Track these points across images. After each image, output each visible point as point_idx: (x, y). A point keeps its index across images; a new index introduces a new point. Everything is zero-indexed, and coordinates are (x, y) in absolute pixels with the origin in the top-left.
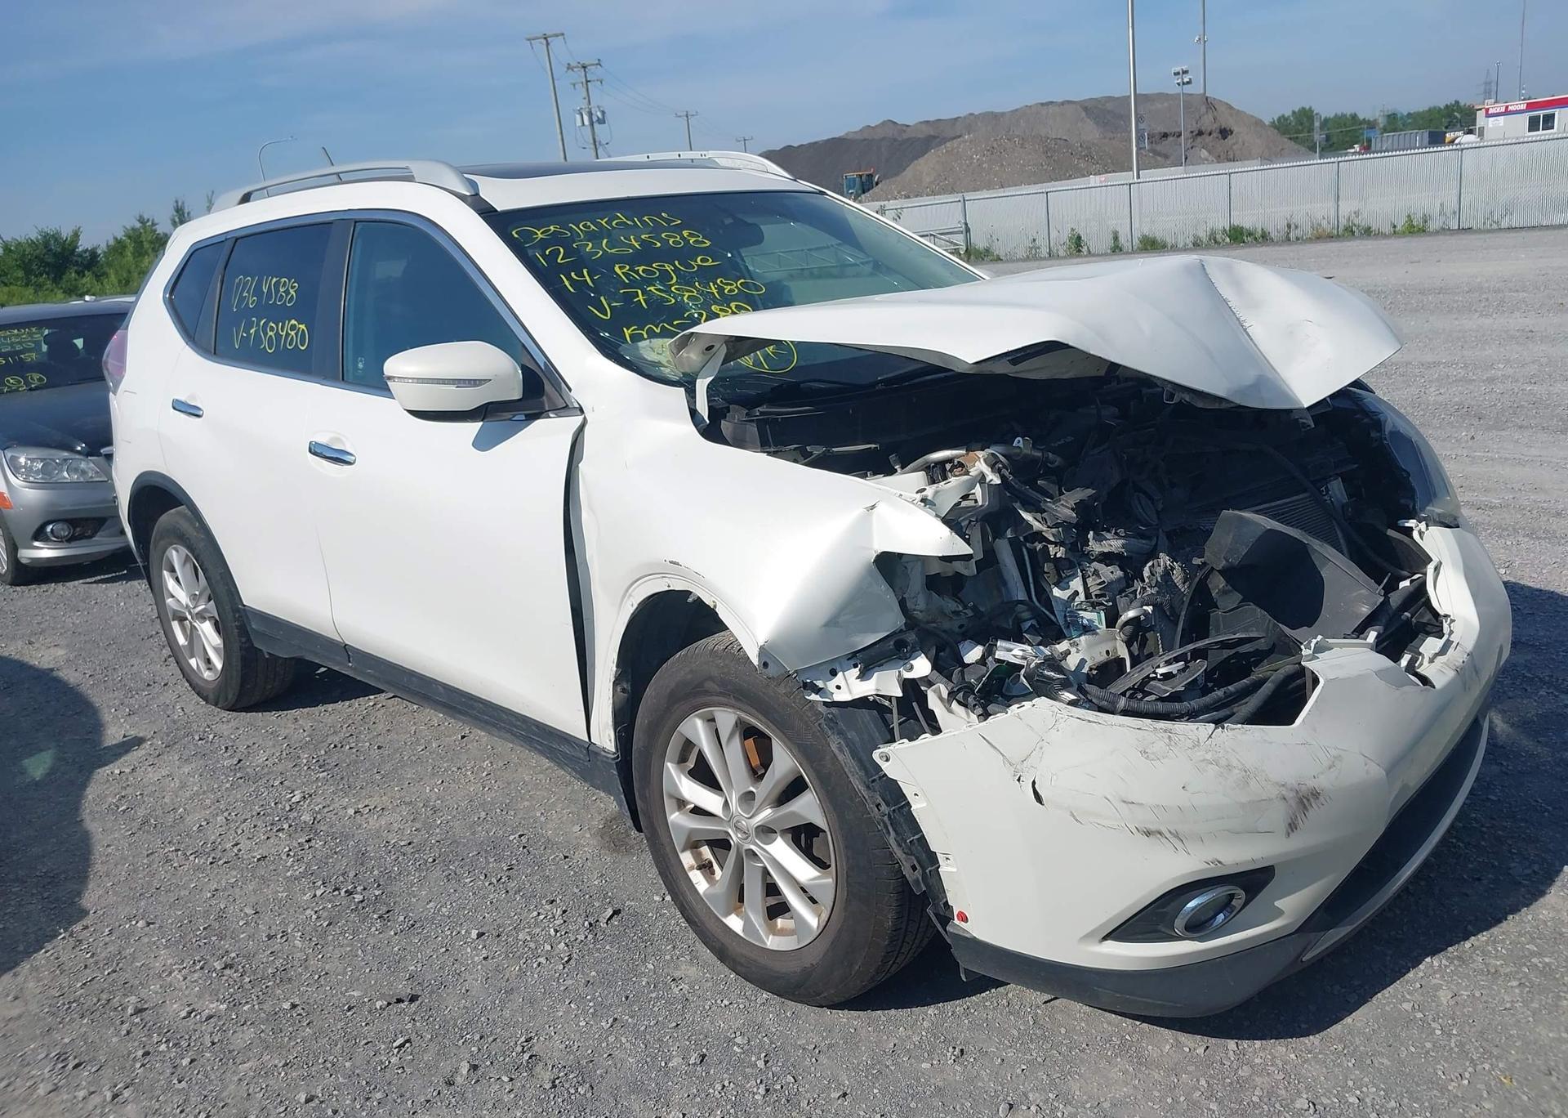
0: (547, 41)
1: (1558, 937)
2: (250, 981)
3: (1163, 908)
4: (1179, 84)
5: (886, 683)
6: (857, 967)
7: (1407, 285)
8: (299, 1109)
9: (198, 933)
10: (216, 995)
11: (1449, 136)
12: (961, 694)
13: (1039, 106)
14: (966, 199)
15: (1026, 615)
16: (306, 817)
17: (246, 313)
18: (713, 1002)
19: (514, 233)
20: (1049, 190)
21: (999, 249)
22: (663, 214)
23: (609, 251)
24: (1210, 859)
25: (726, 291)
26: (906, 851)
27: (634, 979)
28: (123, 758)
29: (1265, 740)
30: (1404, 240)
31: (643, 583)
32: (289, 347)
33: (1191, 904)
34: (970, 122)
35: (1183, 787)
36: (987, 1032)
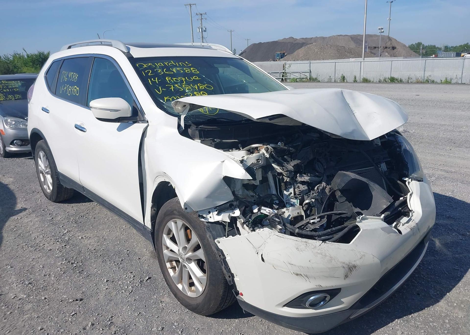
0: (191, 6)
1: (440, 317)
2: (35, 289)
3: (302, 298)
4: (380, 32)
5: (225, 217)
6: (212, 306)
7: (441, 99)
8: (38, 332)
9: (25, 272)
10: (24, 292)
11: (462, 54)
12: (247, 223)
13: (337, 36)
14: (311, 62)
15: (275, 199)
16: (67, 238)
17: (64, 83)
18: (171, 310)
19: (137, 65)
20: (336, 62)
21: (320, 79)
22: (186, 62)
23: (166, 73)
24: (317, 285)
25: (200, 88)
26: (227, 271)
27: (149, 300)
28: (19, 214)
29: (339, 248)
30: (444, 85)
31: (159, 178)
32: (74, 94)
33: (312, 298)
34: (316, 39)
35: (309, 261)
36: (252, 330)
